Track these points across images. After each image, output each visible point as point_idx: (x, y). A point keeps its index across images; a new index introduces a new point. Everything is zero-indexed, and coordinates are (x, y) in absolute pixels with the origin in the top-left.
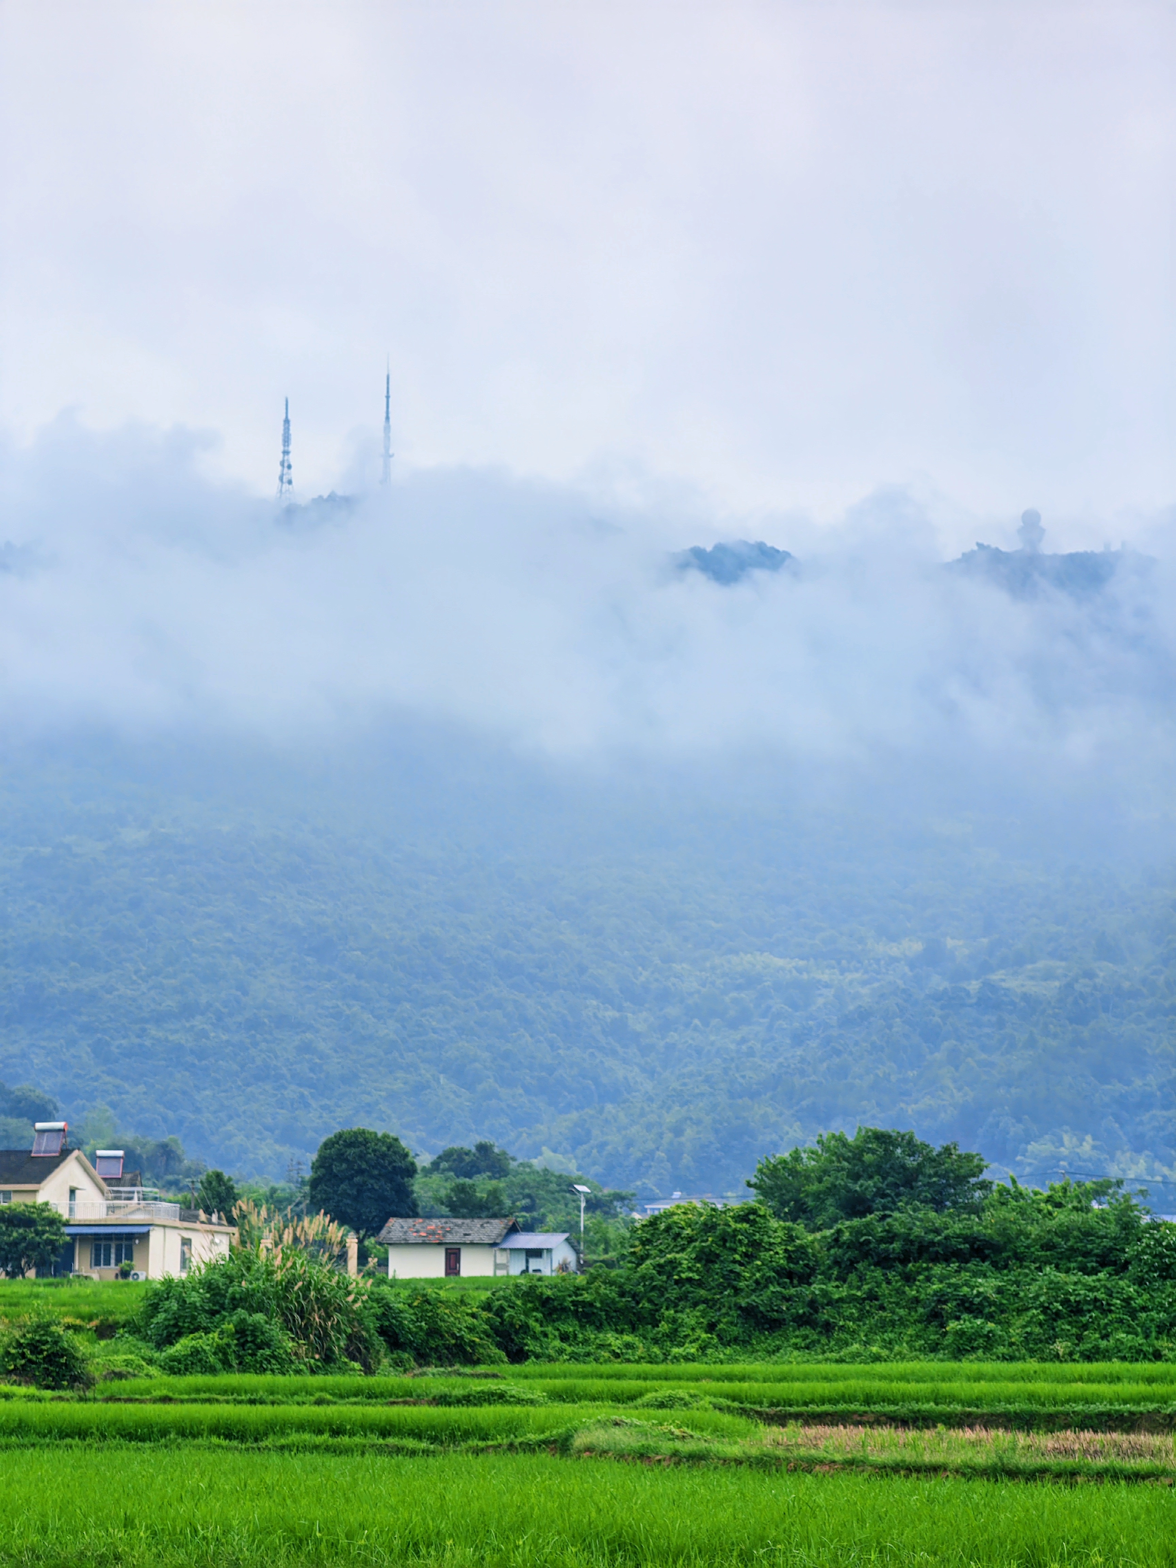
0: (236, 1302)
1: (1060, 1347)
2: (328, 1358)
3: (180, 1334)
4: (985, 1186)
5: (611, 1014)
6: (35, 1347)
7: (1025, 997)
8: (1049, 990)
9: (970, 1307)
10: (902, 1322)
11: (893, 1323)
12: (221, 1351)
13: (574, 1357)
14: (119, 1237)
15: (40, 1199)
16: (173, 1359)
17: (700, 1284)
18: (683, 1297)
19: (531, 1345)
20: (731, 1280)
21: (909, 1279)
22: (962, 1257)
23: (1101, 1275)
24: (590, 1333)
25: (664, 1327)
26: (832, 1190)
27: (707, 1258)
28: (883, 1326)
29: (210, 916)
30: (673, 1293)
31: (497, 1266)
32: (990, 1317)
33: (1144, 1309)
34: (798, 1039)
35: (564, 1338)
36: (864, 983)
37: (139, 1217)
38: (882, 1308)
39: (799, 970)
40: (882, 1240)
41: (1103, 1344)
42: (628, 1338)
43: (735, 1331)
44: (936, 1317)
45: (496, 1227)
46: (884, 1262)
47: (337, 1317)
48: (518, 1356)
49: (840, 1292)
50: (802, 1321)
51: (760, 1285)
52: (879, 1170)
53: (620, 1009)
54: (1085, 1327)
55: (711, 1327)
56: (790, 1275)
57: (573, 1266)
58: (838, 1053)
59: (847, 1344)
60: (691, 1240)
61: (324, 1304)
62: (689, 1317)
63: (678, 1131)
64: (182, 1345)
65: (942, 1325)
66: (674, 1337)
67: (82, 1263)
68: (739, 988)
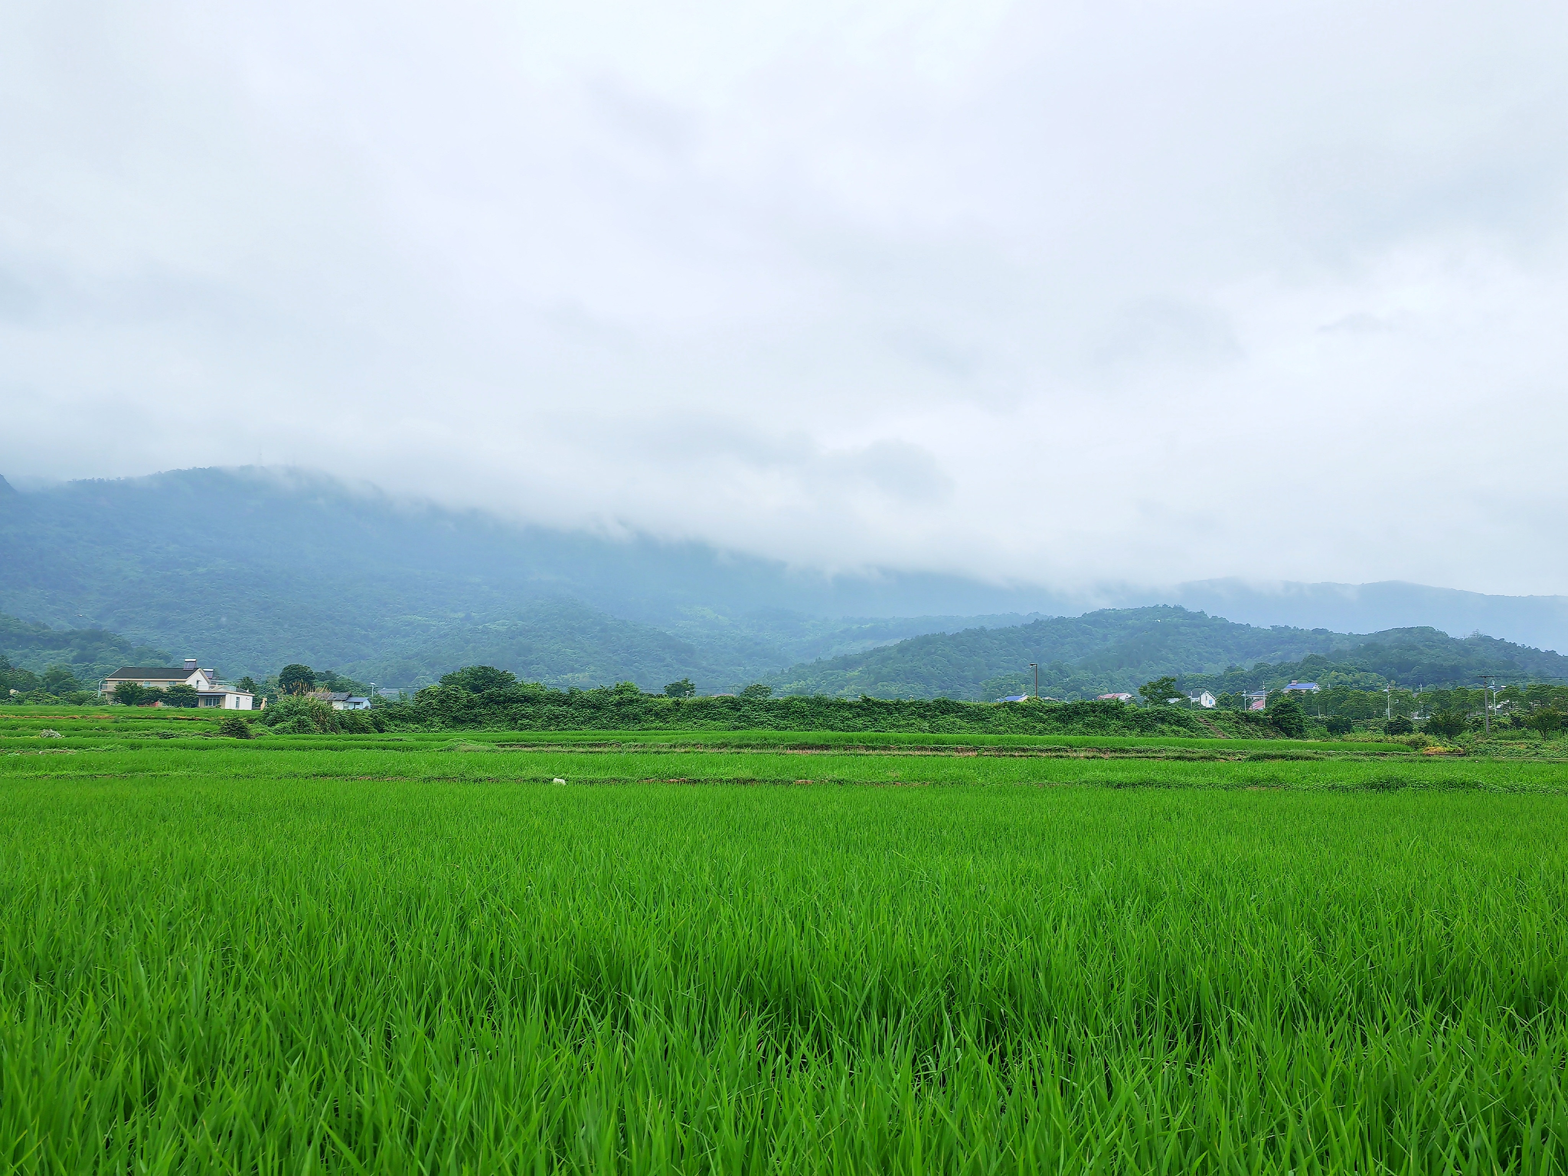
0: (296, 713)
1: (552, 728)
2: (325, 731)
3: (277, 723)
4: (516, 683)
5: (364, 632)
6: (233, 725)
7: (496, 631)
8: (503, 629)
9: (524, 716)
10: (503, 721)
11: (500, 721)
12: (293, 728)
13: (399, 731)
14: (215, 696)
15: (187, 683)
16: (276, 730)
17: (439, 710)
18: (434, 713)
19: (386, 728)
20: (449, 708)
21: (505, 708)
22: (522, 702)
23: (564, 707)
24: (404, 724)
25: (428, 722)
26: (468, 683)
27: (442, 702)
28: (498, 722)
29: (227, 597)
30: (431, 712)
31: (344, 707)
32: (530, 719)
33: (577, 717)
34: (425, 642)
35: (396, 726)
36: (445, 625)
37: (222, 690)
38: (496, 717)
39: (425, 621)
40: (497, 697)
41: (565, 727)
42: (417, 726)
43: (451, 724)
44: (514, 719)
45: (345, 695)
46: (498, 703)
47: (328, 718)
48: (381, 731)
49: (484, 712)
50: (472, 721)
51: (458, 711)
52: (482, 677)
53: (367, 631)
54: (560, 722)
55: (443, 723)
56: (468, 707)
57: (369, 708)
58: (437, 646)
59: (486, 728)
60: (436, 696)
61: (324, 714)
62: (436, 720)
63: (385, 669)
64: (278, 726)
65: (516, 722)
66: (431, 725)
67: (201, 704)
68: (406, 625)
